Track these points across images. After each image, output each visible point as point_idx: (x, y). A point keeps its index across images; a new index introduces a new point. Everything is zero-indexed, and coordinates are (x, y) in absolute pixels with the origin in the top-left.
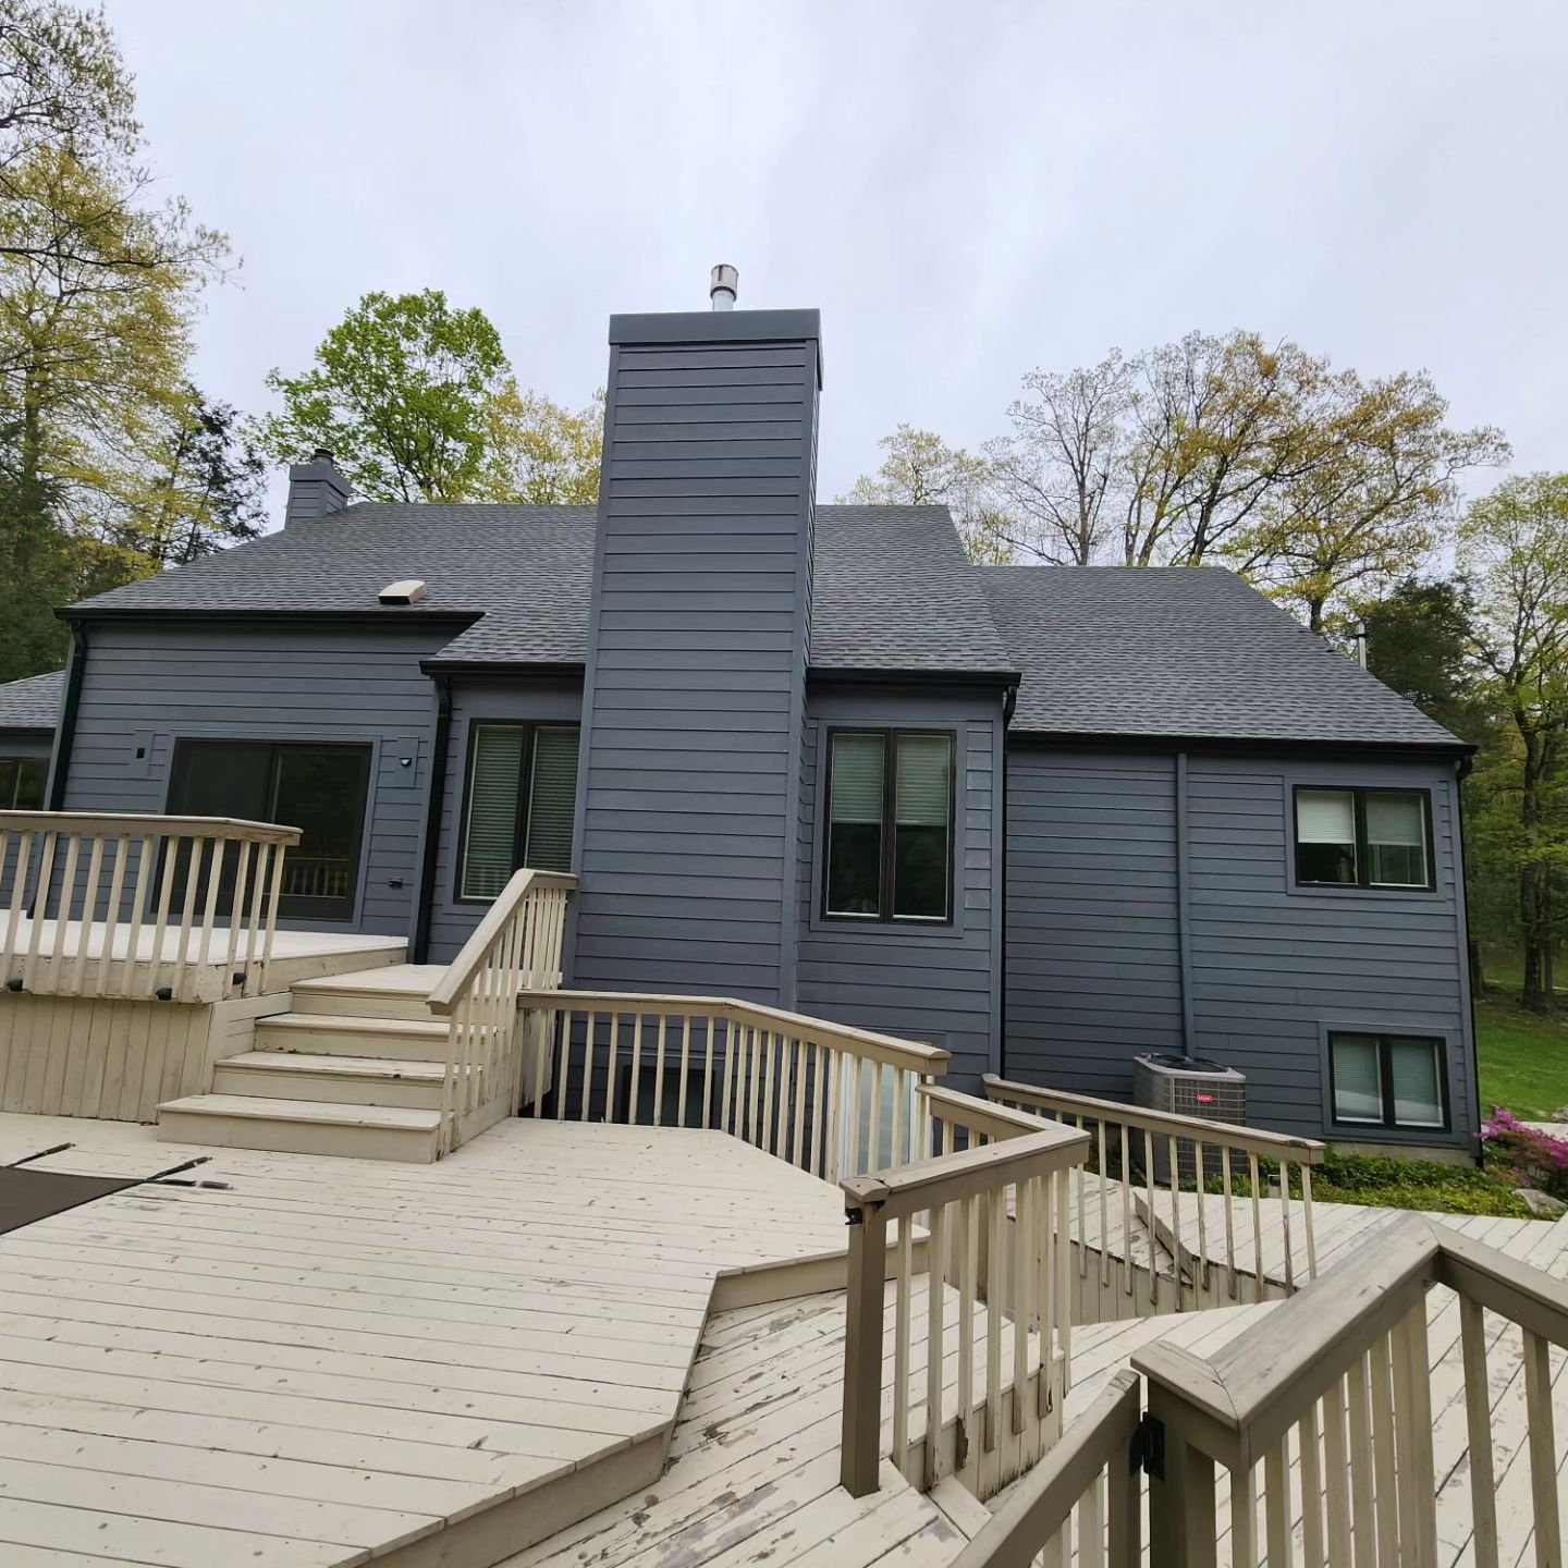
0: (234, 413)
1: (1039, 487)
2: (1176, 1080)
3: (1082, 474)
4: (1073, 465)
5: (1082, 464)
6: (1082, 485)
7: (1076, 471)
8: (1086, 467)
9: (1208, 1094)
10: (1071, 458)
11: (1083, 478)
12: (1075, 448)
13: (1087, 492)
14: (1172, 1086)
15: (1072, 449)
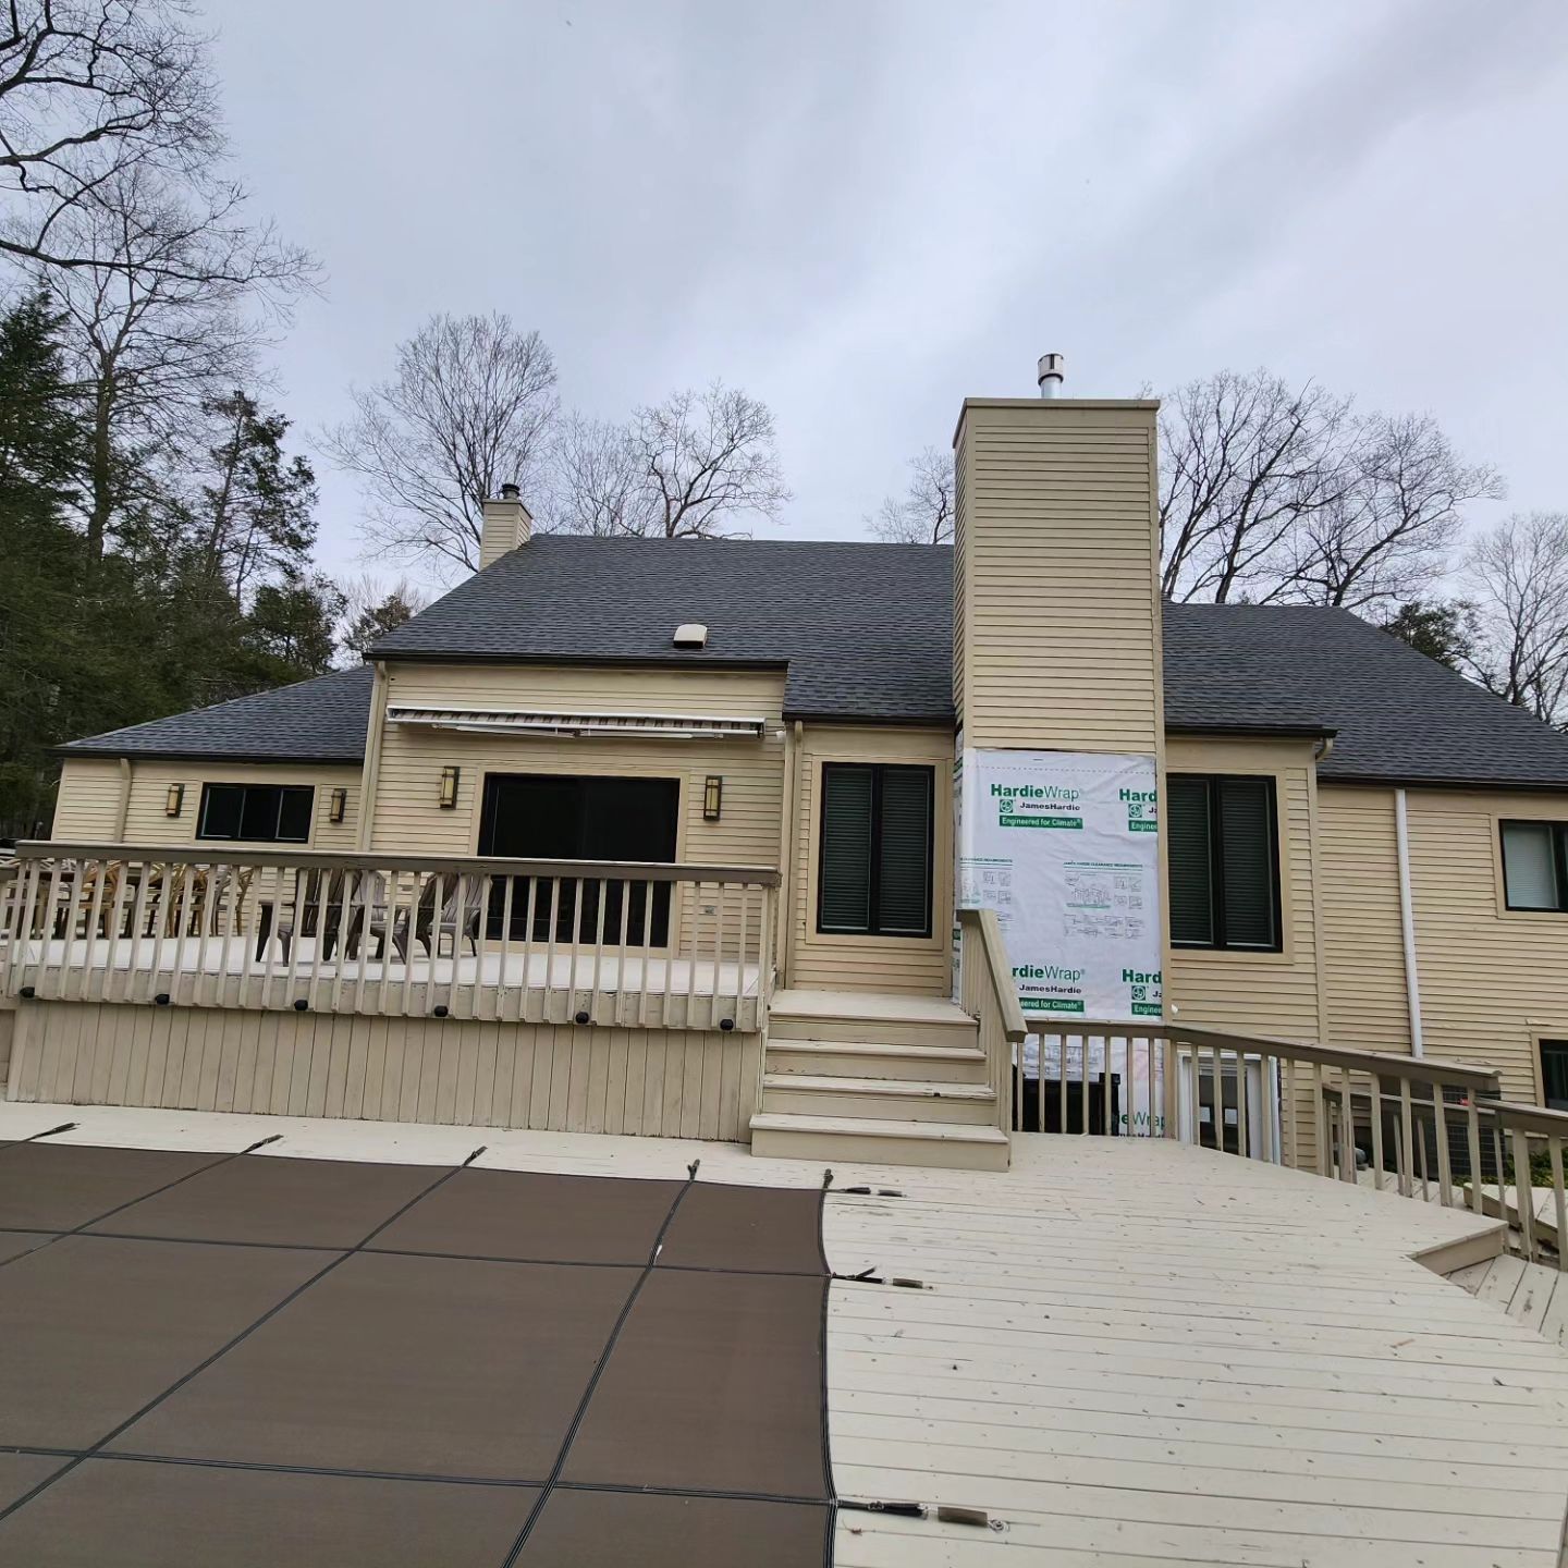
0: (286, 424)
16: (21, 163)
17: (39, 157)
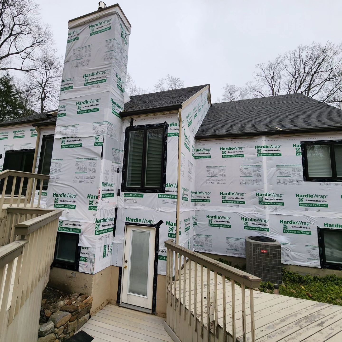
1: (261, 92)
2: (254, 244)
3: (273, 87)
4: (270, 86)
5: (273, 85)
6: (273, 90)
7: (271, 87)
8: (274, 86)
9: (265, 250)
10: (270, 84)
11: (273, 89)
12: (271, 81)
13: (274, 92)
14: (252, 247)
15: (270, 82)
16: (19, 53)
17: (22, 51)
